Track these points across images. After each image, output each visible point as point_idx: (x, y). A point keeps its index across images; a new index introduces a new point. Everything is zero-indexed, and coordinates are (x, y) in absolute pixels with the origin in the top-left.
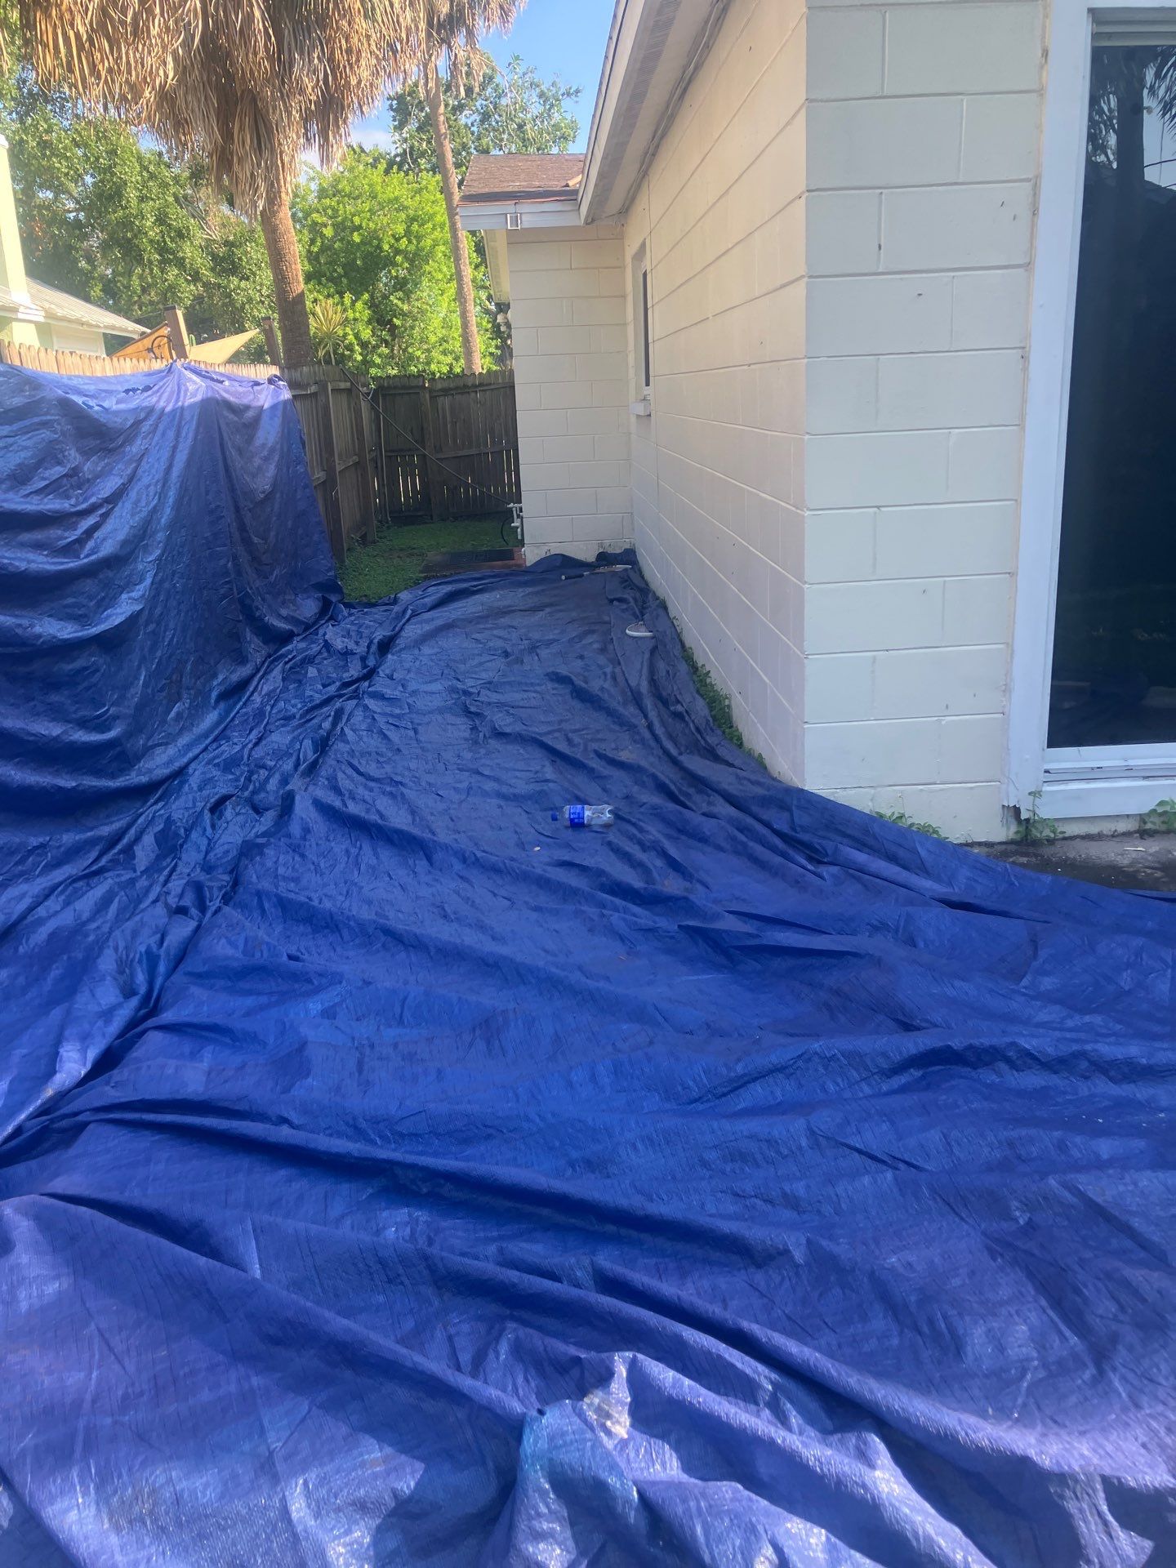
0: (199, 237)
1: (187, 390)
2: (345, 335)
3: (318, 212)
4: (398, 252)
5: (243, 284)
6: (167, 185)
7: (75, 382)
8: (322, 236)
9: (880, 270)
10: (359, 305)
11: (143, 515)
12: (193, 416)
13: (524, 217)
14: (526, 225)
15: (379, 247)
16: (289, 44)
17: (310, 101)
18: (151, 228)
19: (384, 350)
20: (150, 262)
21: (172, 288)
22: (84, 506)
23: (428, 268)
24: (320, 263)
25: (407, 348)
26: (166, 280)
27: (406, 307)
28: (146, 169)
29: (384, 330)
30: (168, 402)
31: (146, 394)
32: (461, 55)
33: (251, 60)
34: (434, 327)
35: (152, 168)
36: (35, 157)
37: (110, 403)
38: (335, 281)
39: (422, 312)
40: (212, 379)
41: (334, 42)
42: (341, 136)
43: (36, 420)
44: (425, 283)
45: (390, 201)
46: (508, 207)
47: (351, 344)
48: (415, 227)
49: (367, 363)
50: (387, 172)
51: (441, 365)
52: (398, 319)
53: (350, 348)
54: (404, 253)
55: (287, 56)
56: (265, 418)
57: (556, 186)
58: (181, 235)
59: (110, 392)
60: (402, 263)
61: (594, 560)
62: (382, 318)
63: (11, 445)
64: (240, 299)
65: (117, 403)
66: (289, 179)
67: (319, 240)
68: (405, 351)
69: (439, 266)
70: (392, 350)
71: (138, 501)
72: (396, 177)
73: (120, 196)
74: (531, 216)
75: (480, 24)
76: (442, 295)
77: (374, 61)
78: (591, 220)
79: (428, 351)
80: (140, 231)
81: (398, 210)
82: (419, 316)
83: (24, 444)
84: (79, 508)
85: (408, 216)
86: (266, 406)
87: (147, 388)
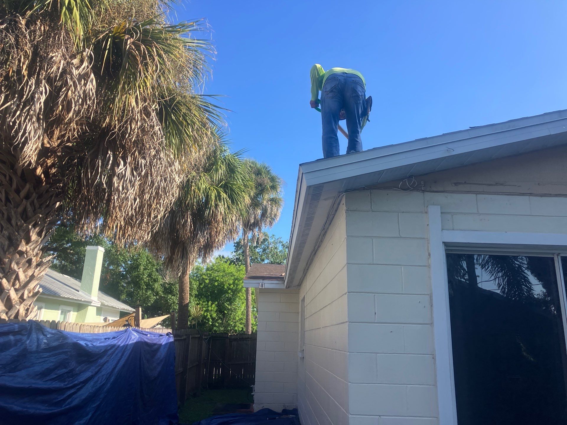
0: (161, 282)
1: (131, 338)
2: (207, 315)
3: (205, 275)
4: (229, 289)
5: (172, 297)
6: (154, 265)
7: (84, 336)
8: (205, 282)
9: (376, 322)
10: (214, 306)
11: (97, 387)
12: (130, 348)
13: (265, 284)
14: (266, 287)
15: (223, 287)
16: (198, 228)
17: (202, 245)
18: (146, 278)
19: (220, 321)
20: (143, 289)
21: (148, 297)
22: (71, 385)
23: (239, 295)
24: (202, 291)
25: (228, 321)
26: (147, 294)
27: (229, 307)
28: (149, 260)
29: (221, 314)
30: (122, 342)
31: (113, 340)
32: (256, 234)
33: (184, 233)
34: (239, 314)
35: (150, 260)
36: (113, 255)
37: (97, 344)
38: (207, 297)
39: (235, 309)
40: (143, 334)
41: (212, 229)
42: (210, 255)
43: (61, 351)
44: (237, 299)
45: (229, 273)
46: (261, 281)
47: (209, 318)
48: (236, 282)
49: (213, 325)
50: (230, 264)
51: (239, 327)
52: (226, 311)
53: (208, 320)
54: (232, 290)
55: (196, 232)
56: (162, 348)
57: (278, 275)
58: (155, 281)
59: (97, 340)
60: (230, 293)
61: (281, 412)
62: (221, 310)
63: (47, 361)
64: (170, 302)
65: (100, 343)
66: (191, 267)
67: (204, 284)
68: (227, 322)
69: (242, 295)
70: (223, 322)
71: (97, 381)
72: (232, 266)
73: (138, 268)
74: (268, 284)
75: (263, 225)
76: (243, 304)
77: (224, 235)
78: (288, 287)
79: (235, 322)
80: (141, 279)
81: (231, 276)
82: (234, 310)
83: (52, 360)
84: (68, 386)
85: (234, 278)
86: (163, 344)
87: (114, 338)
